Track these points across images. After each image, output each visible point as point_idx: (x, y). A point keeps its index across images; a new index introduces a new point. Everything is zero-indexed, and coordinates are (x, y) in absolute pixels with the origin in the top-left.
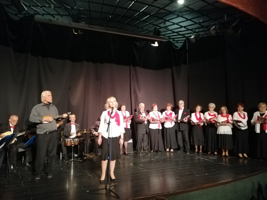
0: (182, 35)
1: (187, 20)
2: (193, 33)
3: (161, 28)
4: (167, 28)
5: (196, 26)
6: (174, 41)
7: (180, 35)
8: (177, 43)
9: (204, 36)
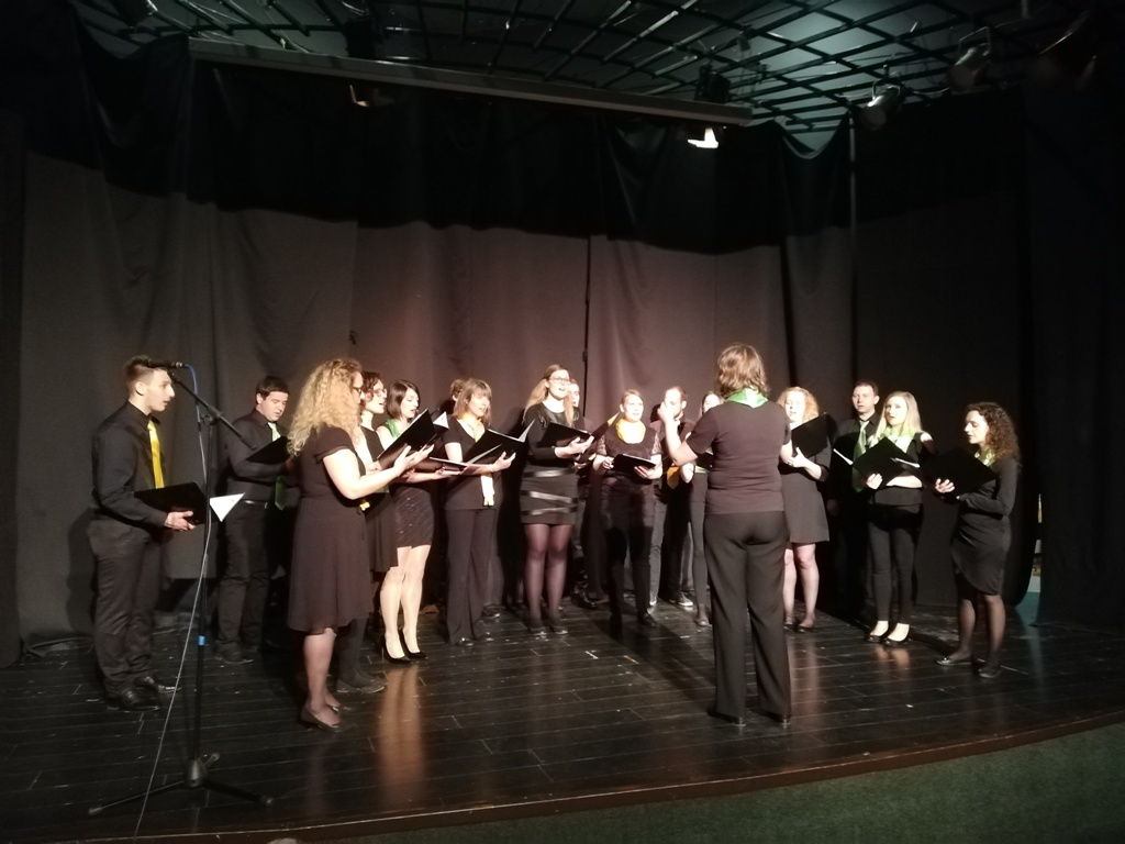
0: (829, 94)
1: (849, 24)
2: (880, 84)
3: (734, 65)
4: (756, 67)
5: (892, 50)
6: (795, 121)
7: (818, 94)
8: (810, 130)
9: (931, 95)
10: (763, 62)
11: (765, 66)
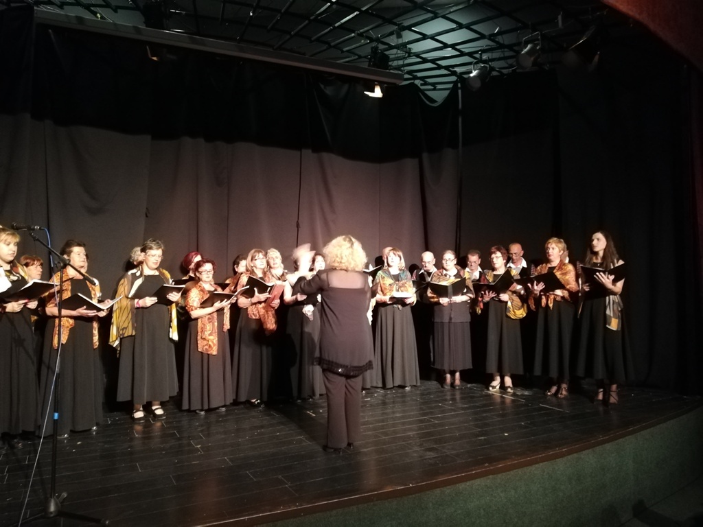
0: (447, 68)
1: (460, 26)
2: (476, 63)
3: (391, 47)
4: (405, 49)
5: (483, 43)
6: (426, 84)
7: (440, 67)
8: (435, 89)
9: (505, 71)
10: (409, 46)
11: (410, 49)
